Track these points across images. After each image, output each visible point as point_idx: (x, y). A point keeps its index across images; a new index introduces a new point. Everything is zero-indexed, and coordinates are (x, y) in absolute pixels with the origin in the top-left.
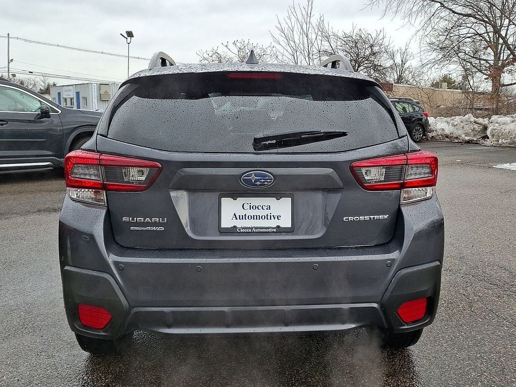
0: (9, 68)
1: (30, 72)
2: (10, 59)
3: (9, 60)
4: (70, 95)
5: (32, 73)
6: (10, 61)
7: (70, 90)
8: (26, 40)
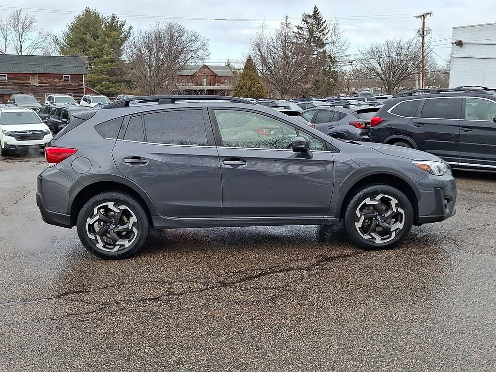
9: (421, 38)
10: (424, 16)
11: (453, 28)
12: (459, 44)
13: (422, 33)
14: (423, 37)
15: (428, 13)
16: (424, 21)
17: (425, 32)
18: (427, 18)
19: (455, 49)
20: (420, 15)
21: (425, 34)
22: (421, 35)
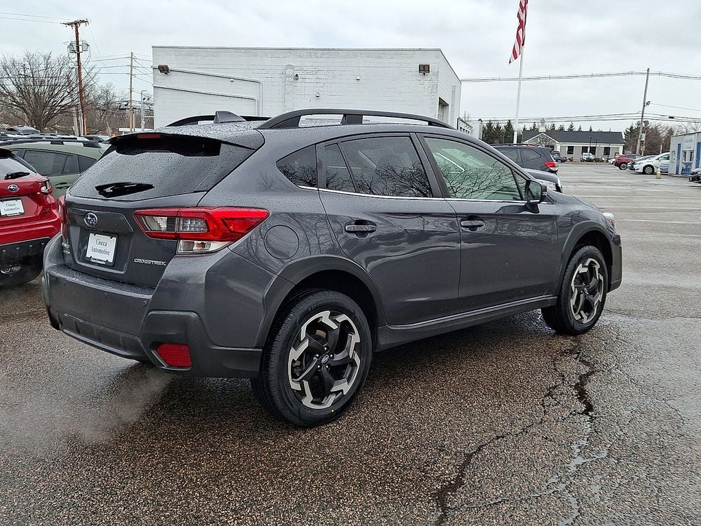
0: (643, 113)
1: (670, 118)
2: (646, 102)
3: (644, 103)
4: (689, 148)
5: (673, 118)
6: (646, 104)
7: (691, 141)
8: (670, 76)
9: (75, 55)
10: (76, 24)
11: (153, 47)
12: (164, 70)
13: (77, 48)
14: (79, 55)
15: (83, 21)
16: (77, 31)
17: (80, 47)
18: (82, 27)
19: (158, 77)
20: (70, 21)
21: (81, 50)
22: (74, 51)
